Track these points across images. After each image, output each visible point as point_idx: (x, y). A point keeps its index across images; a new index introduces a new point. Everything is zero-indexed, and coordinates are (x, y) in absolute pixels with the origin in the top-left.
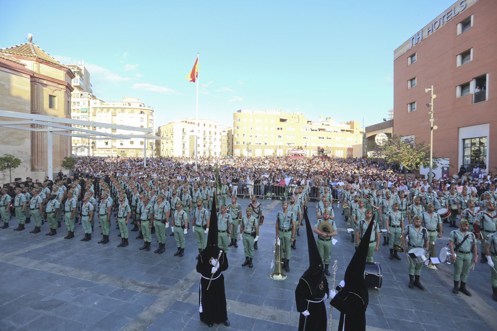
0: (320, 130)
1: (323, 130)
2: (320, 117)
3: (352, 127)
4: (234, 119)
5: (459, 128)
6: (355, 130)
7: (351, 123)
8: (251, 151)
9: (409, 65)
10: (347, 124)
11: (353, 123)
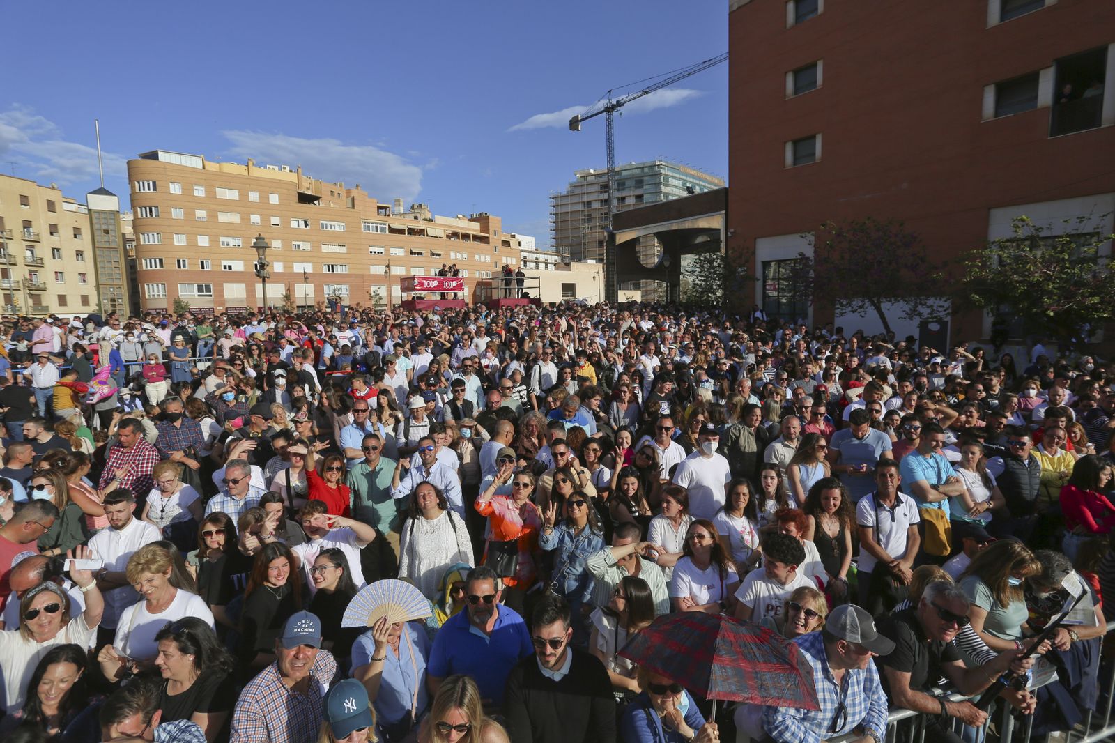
0: (412, 231)
1: (421, 232)
2: (399, 200)
3: (485, 228)
4: (131, 180)
5: (990, 209)
6: (491, 236)
7: (483, 220)
8: (208, 289)
9: (788, 26)
10: (472, 220)
11: (487, 218)
